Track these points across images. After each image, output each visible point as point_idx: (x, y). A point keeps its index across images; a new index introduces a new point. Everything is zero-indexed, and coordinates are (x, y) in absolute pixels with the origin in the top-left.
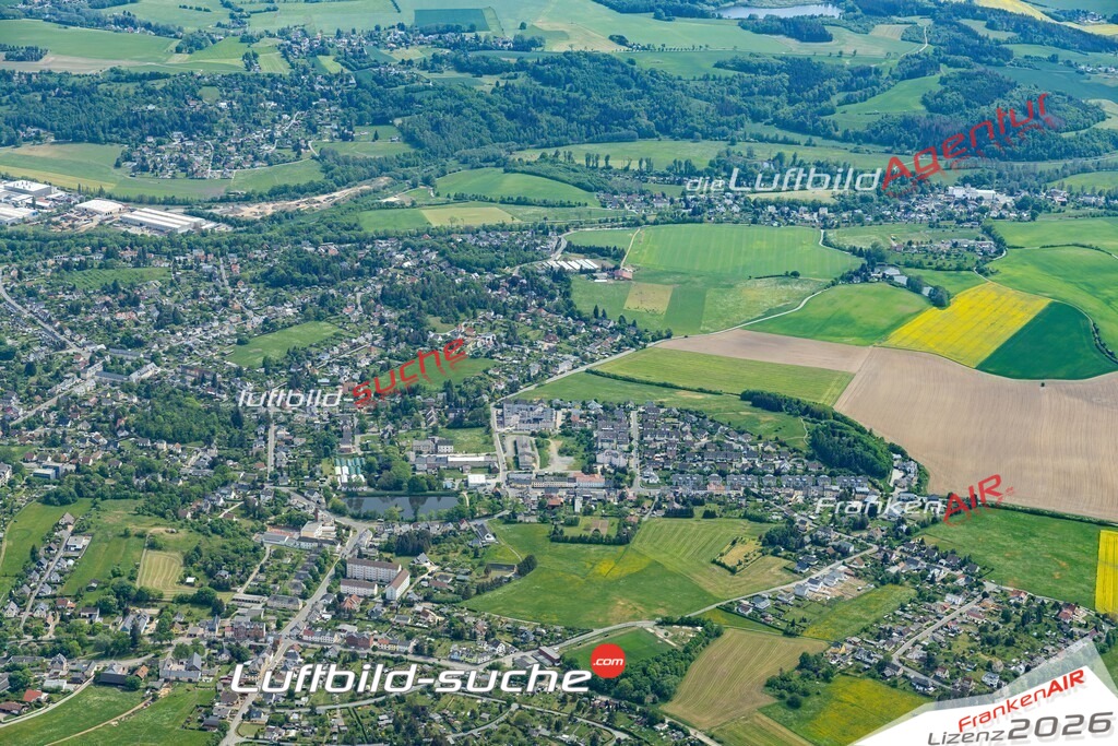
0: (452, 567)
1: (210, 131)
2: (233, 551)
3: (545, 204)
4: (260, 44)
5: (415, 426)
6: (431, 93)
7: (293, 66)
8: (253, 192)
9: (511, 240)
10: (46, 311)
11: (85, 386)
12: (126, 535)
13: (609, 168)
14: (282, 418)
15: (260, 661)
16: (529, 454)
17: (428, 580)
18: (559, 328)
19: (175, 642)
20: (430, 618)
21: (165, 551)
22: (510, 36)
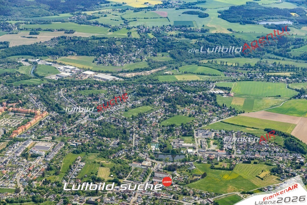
0: (183, 175)
1: (118, 53)
2: (123, 168)
3: (209, 75)
4: (132, 30)
5: (173, 135)
6: (178, 44)
7: (141, 36)
8: (129, 70)
9: (200, 85)
10: (74, 101)
11: (84, 121)
12: (95, 162)
13: (227, 65)
14: (137, 132)
15: (131, 199)
16: (205, 144)
17: (177, 178)
18: (213, 109)
19: (107, 193)
20: (177, 189)
21: (105, 167)
22: (200, 29)
